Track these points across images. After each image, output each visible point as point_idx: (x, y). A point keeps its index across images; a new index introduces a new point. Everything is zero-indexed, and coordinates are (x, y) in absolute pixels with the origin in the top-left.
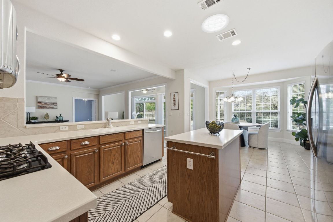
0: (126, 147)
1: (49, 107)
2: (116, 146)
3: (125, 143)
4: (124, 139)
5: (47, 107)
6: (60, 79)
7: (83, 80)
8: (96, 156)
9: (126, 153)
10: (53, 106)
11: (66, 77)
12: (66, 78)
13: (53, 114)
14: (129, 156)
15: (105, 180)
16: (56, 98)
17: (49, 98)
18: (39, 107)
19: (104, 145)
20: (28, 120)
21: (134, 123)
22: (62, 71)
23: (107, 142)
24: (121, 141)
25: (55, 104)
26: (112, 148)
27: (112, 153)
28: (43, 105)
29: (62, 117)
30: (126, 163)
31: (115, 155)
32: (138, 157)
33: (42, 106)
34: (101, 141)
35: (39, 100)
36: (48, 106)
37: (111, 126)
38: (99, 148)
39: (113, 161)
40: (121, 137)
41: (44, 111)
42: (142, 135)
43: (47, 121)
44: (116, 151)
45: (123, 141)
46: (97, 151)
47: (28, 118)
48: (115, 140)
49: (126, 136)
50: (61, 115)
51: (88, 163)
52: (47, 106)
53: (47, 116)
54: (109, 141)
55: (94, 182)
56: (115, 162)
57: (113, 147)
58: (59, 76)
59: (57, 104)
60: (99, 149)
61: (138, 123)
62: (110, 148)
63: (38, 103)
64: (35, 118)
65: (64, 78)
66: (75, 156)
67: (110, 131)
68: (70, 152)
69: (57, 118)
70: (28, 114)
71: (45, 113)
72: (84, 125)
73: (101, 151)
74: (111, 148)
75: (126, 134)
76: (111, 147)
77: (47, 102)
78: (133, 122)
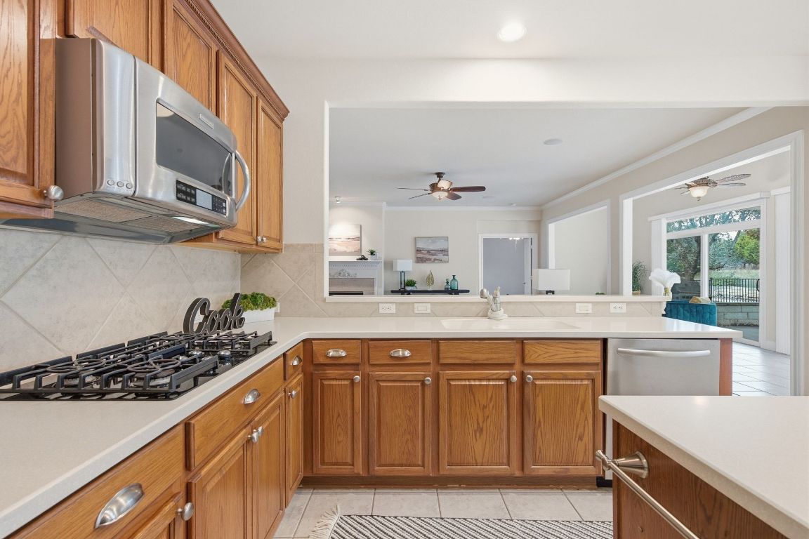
0: (528, 390)
1: (435, 260)
2: (489, 380)
3: (522, 376)
4: (518, 361)
5: (430, 260)
6: (436, 195)
7: (482, 189)
8: (429, 394)
9: (526, 410)
10: (440, 256)
11: (446, 188)
12: (447, 191)
13: (440, 273)
14: (540, 425)
15: (454, 473)
16: (446, 239)
17: (434, 239)
18: (420, 260)
19: (452, 367)
20: (403, 287)
21: (590, 311)
22: (440, 175)
23: (458, 361)
24: (510, 365)
25: (444, 252)
26: (477, 383)
27: (474, 398)
28: (425, 256)
29: (456, 281)
30: (528, 445)
31: (485, 407)
32: (581, 438)
33: (423, 258)
34: (441, 355)
35: (420, 245)
36: (433, 257)
37: (501, 313)
38: (438, 374)
39: (478, 424)
40: (510, 355)
41: (426, 268)
42: (599, 360)
43: (430, 289)
44: (490, 396)
45: (518, 367)
46: (428, 380)
47: (403, 283)
48: (487, 359)
49: (526, 352)
50: (454, 276)
51: (408, 410)
52: (431, 257)
53: (430, 279)
54: (465, 359)
55: (423, 466)
56: (485, 429)
57: (480, 380)
58: (434, 187)
59: (447, 251)
60: (437, 378)
61: (612, 310)
62: (469, 380)
63: (418, 251)
64: (411, 283)
65: (444, 190)
66: (377, 381)
67: (494, 328)
68: (368, 369)
69: (447, 283)
70: (403, 274)
71: (428, 273)
72: (429, 305)
73: (443, 383)
74: (473, 383)
75: (528, 348)
76: (474, 380)
77: (431, 247)
78: (590, 305)
